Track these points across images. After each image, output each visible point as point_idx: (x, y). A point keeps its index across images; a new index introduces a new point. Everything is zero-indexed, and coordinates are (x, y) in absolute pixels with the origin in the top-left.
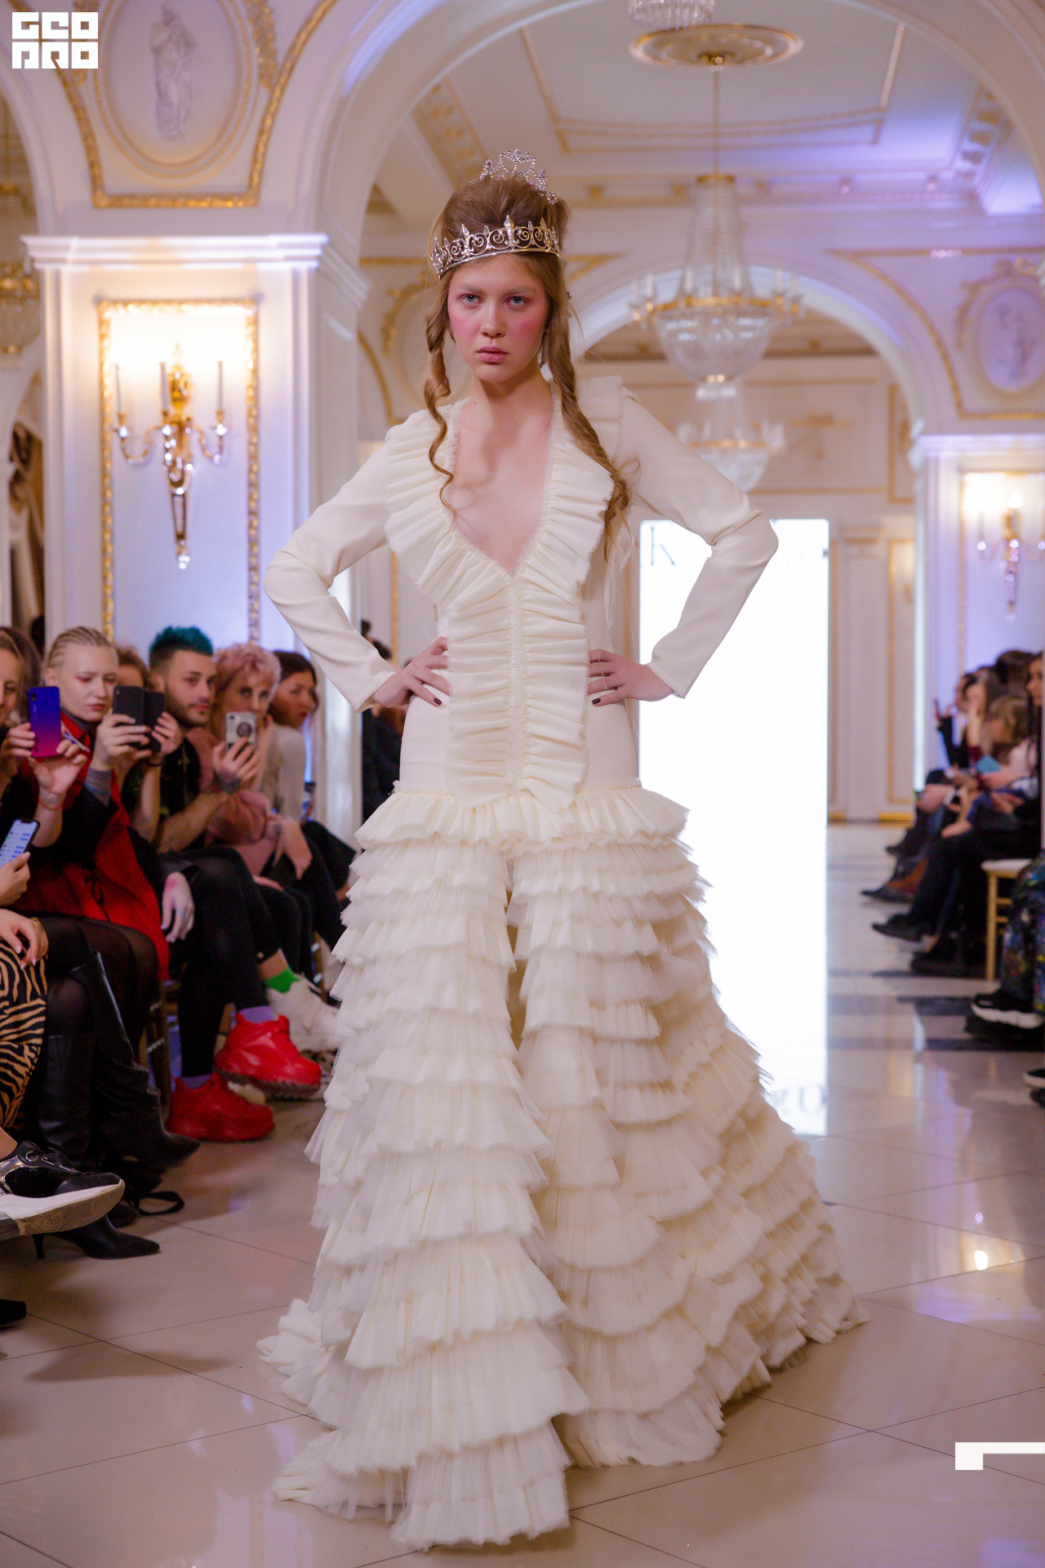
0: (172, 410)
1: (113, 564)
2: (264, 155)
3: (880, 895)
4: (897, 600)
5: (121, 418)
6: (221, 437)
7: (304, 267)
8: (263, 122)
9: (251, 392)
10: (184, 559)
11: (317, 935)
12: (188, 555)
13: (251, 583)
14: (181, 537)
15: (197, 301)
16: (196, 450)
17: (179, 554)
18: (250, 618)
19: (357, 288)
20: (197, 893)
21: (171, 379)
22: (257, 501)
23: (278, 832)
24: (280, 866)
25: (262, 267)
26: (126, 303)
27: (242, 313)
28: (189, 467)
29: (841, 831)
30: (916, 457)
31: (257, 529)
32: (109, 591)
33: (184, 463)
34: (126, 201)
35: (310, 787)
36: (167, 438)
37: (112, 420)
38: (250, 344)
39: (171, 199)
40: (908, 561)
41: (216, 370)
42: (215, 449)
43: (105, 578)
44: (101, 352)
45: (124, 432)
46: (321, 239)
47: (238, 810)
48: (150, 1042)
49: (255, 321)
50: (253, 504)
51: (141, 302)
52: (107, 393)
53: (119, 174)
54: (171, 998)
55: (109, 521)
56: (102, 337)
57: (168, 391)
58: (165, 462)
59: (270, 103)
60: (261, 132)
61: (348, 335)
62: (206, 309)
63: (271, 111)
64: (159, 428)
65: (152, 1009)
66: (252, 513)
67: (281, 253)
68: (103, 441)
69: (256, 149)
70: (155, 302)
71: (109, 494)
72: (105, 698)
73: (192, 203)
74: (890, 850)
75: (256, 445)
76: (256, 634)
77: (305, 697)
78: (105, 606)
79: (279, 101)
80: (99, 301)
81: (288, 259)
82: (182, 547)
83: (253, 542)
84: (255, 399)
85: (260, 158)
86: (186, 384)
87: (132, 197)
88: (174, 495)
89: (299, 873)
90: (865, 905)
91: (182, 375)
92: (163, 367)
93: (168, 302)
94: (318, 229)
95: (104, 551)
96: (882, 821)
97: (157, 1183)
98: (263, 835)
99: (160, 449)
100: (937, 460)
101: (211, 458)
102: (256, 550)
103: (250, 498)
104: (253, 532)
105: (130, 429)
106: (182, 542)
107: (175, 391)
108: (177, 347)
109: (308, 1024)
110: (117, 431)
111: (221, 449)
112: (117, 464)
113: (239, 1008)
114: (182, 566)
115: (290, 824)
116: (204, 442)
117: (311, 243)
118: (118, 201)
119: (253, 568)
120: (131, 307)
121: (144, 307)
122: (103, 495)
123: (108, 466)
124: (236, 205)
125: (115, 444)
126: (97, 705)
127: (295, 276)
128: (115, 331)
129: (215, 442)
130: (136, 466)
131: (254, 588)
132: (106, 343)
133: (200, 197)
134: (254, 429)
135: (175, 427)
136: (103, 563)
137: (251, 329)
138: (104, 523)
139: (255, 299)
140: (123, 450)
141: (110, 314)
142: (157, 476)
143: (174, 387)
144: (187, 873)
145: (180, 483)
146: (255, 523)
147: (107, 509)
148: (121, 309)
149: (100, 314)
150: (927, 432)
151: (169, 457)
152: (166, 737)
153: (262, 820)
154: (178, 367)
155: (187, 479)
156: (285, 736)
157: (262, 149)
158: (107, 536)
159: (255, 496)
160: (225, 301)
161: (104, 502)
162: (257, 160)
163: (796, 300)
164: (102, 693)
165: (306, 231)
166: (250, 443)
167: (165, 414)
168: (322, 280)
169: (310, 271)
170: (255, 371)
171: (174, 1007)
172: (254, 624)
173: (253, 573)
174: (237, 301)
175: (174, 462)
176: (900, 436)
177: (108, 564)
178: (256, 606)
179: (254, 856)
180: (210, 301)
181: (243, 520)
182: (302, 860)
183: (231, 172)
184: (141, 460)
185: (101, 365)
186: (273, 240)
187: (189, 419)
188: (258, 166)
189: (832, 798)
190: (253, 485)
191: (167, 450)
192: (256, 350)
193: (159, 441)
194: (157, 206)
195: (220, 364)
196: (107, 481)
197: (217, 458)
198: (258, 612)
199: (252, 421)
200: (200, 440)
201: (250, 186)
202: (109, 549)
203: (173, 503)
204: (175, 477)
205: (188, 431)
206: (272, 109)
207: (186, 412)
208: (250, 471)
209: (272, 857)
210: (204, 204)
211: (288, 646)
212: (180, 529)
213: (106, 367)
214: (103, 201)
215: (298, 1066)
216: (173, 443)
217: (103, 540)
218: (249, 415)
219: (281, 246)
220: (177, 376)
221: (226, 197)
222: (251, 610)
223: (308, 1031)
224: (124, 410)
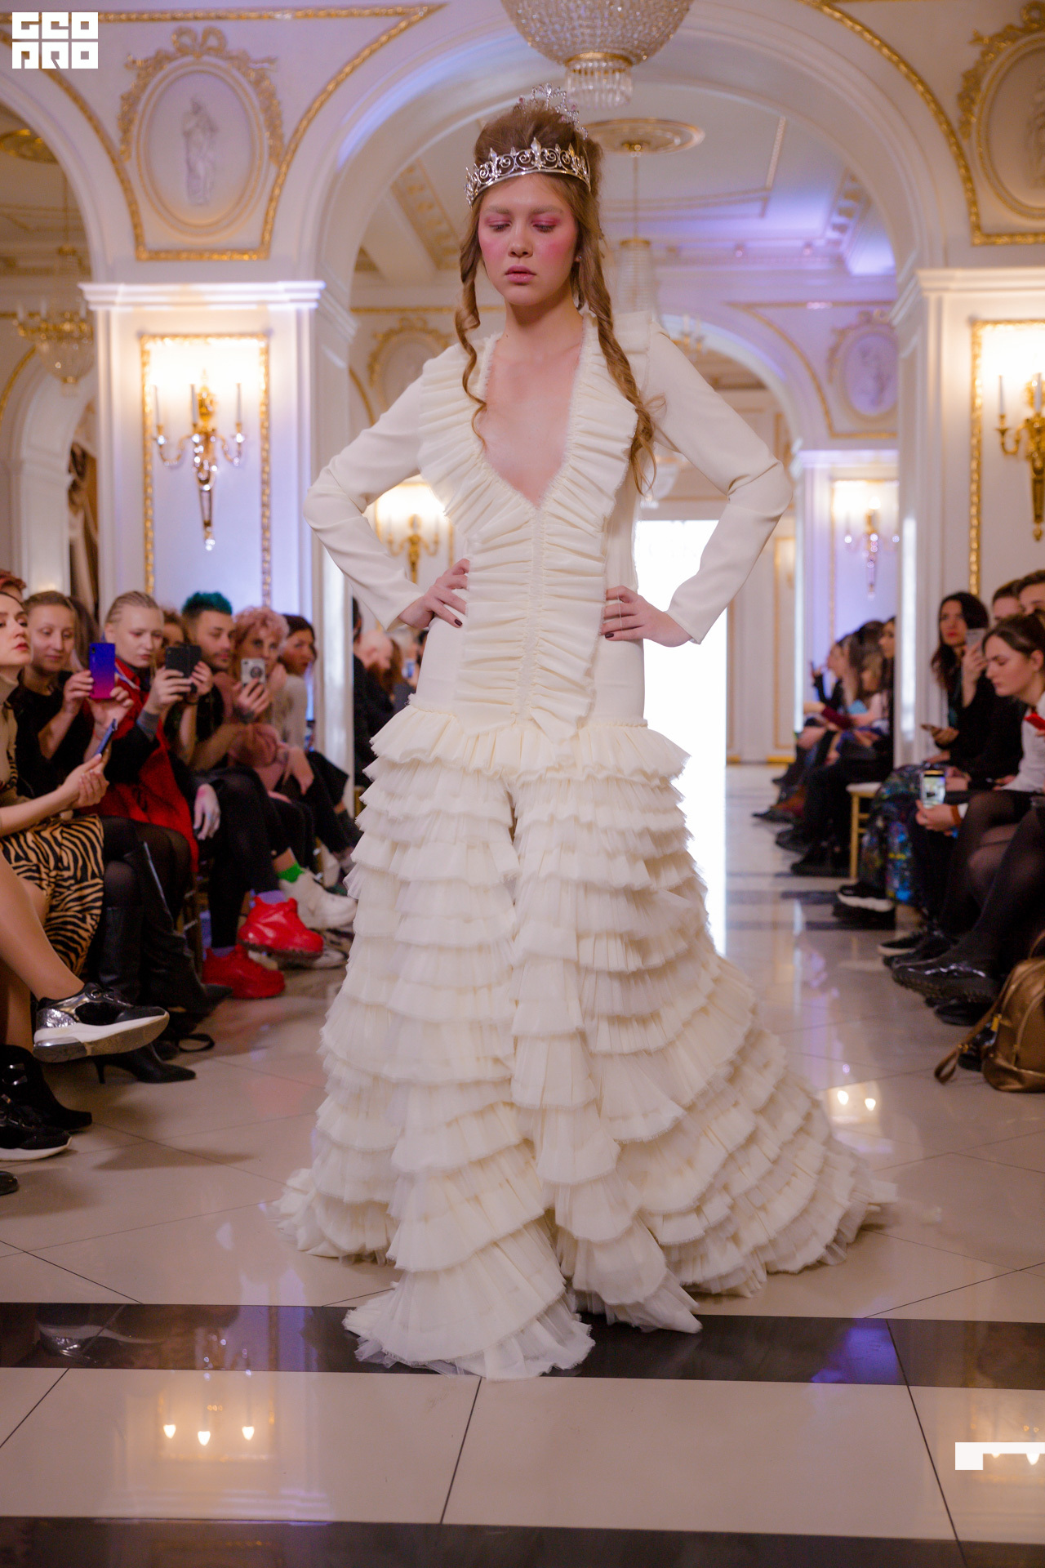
0: (201, 423)
1: (153, 547)
2: (274, 218)
3: (768, 817)
4: (781, 586)
5: (159, 429)
6: (239, 444)
7: (306, 307)
8: (273, 191)
9: (264, 408)
10: (210, 543)
11: (318, 841)
12: (214, 539)
13: (264, 561)
14: (207, 524)
15: (220, 335)
16: (219, 455)
17: (206, 538)
18: (263, 590)
19: (349, 326)
20: (223, 801)
21: (198, 398)
22: (269, 496)
23: (287, 756)
24: (289, 784)
25: (272, 308)
26: (163, 336)
27: (256, 344)
28: (214, 468)
29: (737, 771)
30: (796, 468)
31: (269, 518)
32: (150, 568)
33: (210, 465)
34: (163, 255)
35: (311, 724)
36: (196, 445)
37: (152, 431)
38: (263, 370)
39: (199, 254)
40: (790, 554)
41: (235, 389)
42: (234, 453)
43: (147, 558)
44: (143, 376)
45: (161, 440)
46: (319, 285)
47: (255, 740)
48: (186, 921)
49: (266, 351)
50: (265, 498)
51: (174, 336)
52: (148, 409)
53: (158, 233)
54: (202, 889)
55: (150, 512)
56: (144, 364)
57: (197, 406)
58: (194, 464)
59: (278, 176)
60: (271, 199)
61: (341, 363)
62: (227, 342)
63: (279, 183)
64: (190, 437)
65: (188, 895)
66: (265, 505)
67: (287, 297)
68: (145, 447)
69: (267, 213)
70: (186, 336)
71: (149, 490)
72: (152, 650)
73: (216, 257)
74: (776, 781)
75: (268, 451)
76: (268, 603)
77: (306, 650)
78: (147, 580)
79: (286, 174)
80: (141, 336)
81: (293, 301)
82: (209, 533)
83: (265, 528)
84: (267, 414)
85: (270, 220)
86: (211, 402)
87: (167, 252)
88: (202, 491)
89: (304, 789)
90: (755, 825)
91: (208, 395)
92: (193, 388)
93: (197, 336)
94: (317, 276)
95: (146, 536)
96: (769, 763)
97: (193, 1028)
98: (275, 760)
99: (190, 454)
100: (812, 471)
101: (231, 461)
102: (268, 535)
103: (263, 493)
104: (266, 521)
105: (166, 438)
106: (209, 529)
107: (203, 408)
108: (204, 372)
109: (312, 907)
110: (156, 440)
111: (239, 454)
112: (156, 464)
113: (258, 892)
114: (209, 548)
115: (296, 751)
116: (226, 448)
117: (311, 289)
118: (156, 255)
119: (266, 550)
120: (167, 340)
121: (178, 340)
122: (145, 491)
123: (149, 468)
124: (250, 257)
125: (155, 451)
126: (145, 655)
127: (299, 314)
128: (154, 359)
129: (234, 448)
130: (172, 468)
131: (266, 565)
132: (147, 369)
133: (222, 252)
134: (266, 438)
135: (203, 437)
136: (146, 547)
137: (263, 358)
138: (146, 514)
139: (267, 334)
140: (161, 454)
141: (150, 346)
142: (188, 475)
143: (202, 404)
144: (215, 785)
145: (207, 481)
146: (267, 513)
147: (149, 502)
148: (159, 342)
149: (142, 346)
150: (804, 448)
151: (197, 460)
152: (201, 681)
153: (273, 748)
154: (205, 388)
155: (212, 479)
156: (292, 682)
157: (271, 213)
158: (149, 524)
159: (267, 491)
160: (242, 335)
161: (146, 497)
162: (268, 223)
163: (700, 340)
164: (149, 646)
165: (308, 278)
166: (263, 449)
167: (195, 425)
168: (321, 317)
169: (311, 311)
170: (267, 392)
171: (205, 895)
172: (267, 594)
173: (266, 553)
174: (252, 335)
175: (202, 464)
176: (784, 453)
177: (149, 547)
178: (268, 580)
179: (269, 776)
180: (231, 335)
181: (257, 510)
182: (306, 779)
183: (247, 232)
184: (175, 463)
185: (143, 386)
186: (281, 286)
187: (213, 430)
188: (269, 227)
189: (730, 744)
190: (265, 483)
191: (196, 455)
192: (267, 374)
193: (190, 448)
194: (188, 259)
195: (239, 386)
196: (148, 480)
197: (236, 461)
198: (269, 585)
199: (264, 431)
200: (223, 447)
201: (262, 242)
202: (150, 534)
203: (201, 498)
204: (203, 477)
205: (213, 439)
206: (280, 181)
207: (211, 424)
208: (263, 471)
209: (282, 777)
210: (225, 257)
211: (294, 611)
212: (207, 518)
213: (147, 389)
214: (145, 255)
215: (305, 937)
216: (201, 449)
217: (145, 528)
218: (262, 426)
219: (287, 291)
220: (204, 396)
221: (243, 252)
222: (264, 583)
223: (313, 913)
224: (162, 422)
